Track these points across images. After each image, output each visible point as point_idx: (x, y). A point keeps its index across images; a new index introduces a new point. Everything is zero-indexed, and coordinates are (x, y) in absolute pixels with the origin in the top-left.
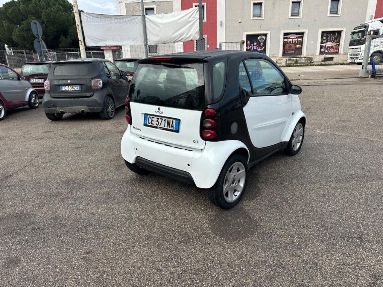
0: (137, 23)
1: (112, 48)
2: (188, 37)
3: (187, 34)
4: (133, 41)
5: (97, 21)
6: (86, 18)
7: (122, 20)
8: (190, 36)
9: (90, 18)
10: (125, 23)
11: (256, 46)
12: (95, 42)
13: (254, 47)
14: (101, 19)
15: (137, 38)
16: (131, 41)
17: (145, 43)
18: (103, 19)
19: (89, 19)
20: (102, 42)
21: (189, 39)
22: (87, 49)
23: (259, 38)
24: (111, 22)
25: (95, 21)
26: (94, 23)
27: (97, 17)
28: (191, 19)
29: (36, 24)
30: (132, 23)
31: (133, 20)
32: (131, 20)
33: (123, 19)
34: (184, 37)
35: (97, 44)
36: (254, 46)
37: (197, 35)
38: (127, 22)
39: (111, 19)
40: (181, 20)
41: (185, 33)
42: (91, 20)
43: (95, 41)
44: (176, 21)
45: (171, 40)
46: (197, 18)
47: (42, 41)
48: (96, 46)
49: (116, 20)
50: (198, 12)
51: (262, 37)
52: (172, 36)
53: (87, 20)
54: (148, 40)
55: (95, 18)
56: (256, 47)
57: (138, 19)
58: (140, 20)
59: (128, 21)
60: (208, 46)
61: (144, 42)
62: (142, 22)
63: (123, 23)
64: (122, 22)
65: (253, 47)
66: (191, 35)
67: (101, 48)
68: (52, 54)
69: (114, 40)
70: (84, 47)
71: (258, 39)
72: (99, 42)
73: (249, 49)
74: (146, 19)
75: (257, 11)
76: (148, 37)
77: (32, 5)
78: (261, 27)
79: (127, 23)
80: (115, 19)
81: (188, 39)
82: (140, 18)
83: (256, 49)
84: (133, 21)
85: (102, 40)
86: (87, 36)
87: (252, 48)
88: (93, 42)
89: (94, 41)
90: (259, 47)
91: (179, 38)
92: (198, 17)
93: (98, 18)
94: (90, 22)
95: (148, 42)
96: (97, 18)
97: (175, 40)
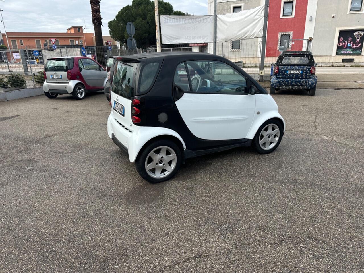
0: (209, 23)
1: (199, 45)
2: (251, 34)
3: (251, 32)
4: (203, 39)
5: (174, 22)
6: (165, 19)
7: (195, 20)
8: (254, 33)
9: (168, 19)
10: (198, 23)
11: (350, 42)
12: (170, 40)
13: (347, 44)
14: (177, 20)
15: (207, 36)
16: (202, 38)
17: (214, 41)
18: (178, 20)
19: (166, 20)
20: (176, 40)
21: (253, 37)
22: (163, 46)
23: (355, 34)
24: (185, 22)
25: (172, 21)
26: (170, 24)
27: (173, 19)
28: (257, 17)
29: (130, 25)
30: (204, 22)
31: (206, 20)
32: (204, 19)
33: (196, 20)
34: (249, 35)
35: (172, 42)
36: (348, 42)
37: (261, 32)
38: (199, 22)
39: (186, 20)
40: (247, 19)
41: (250, 31)
42: (168, 21)
43: (170, 39)
44: (242, 20)
45: (237, 37)
46: (261, 16)
47: (134, 39)
48: (170, 43)
49: (190, 21)
50: (264, 11)
51: (359, 33)
52: (238, 34)
53: (165, 22)
54: (217, 38)
55: (171, 19)
56: (351, 44)
57: (210, 19)
58: (212, 19)
59: (201, 21)
60: (293, 43)
61: (214, 39)
62: (213, 21)
63: (196, 23)
64: (195, 21)
65: (347, 43)
66: (255, 32)
67: (190, 45)
68: (151, 50)
69: (186, 38)
70: (160, 44)
71: (354, 35)
72: (173, 40)
73: (342, 45)
74: (217, 19)
75: (356, 4)
76: (217, 35)
77: (142, 8)
78: (359, 22)
79: (199, 23)
80: (189, 19)
81: (252, 36)
82: (212, 18)
83: (350, 45)
84: (205, 21)
85: (176, 38)
86: (163, 35)
87: (345, 44)
88: (168, 40)
89: (169, 39)
90: (354, 44)
91: (244, 35)
92: (264, 15)
93: (174, 19)
94: (167, 23)
95: (217, 40)
96: (174, 20)
97: (240, 37)
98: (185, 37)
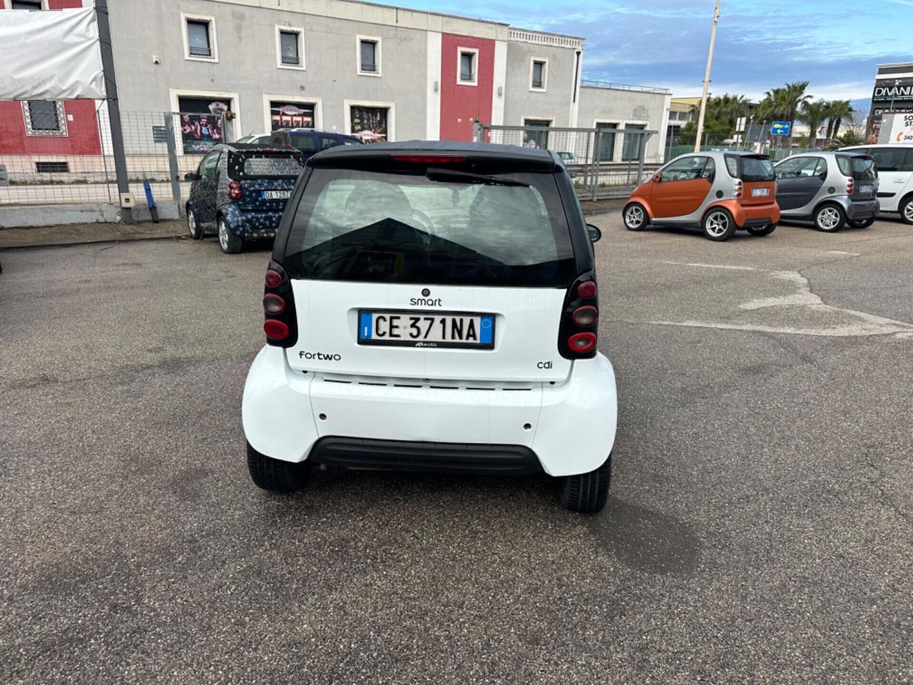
2: (64, 88)
3: (62, 81)
8: (72, 86)
11: (206, 126)
13: (201, 129)
21: (69, 95)
23: (212, 107)
28: (71, 38)
34: (53, 88)
36: (201, 125)
37: (96, 85)
40: (38, 37)
41: (56, 78)
44: (16, 37)
46: (89, 39)
50: (95, 24)
51: (218, 105)
56: (208, 129)
60: (71, 118)
65: (199, 127)
66: (77, 83)
71: (209, 109)
73: (190, 132)
75: (198, 39)
78: (213, 80)
81: (68, 92)
83: (207, 133)
87: (196, 129)
90: (215, 131)
91: (34, 88)
92: (97, 35)
97: (21, 91)
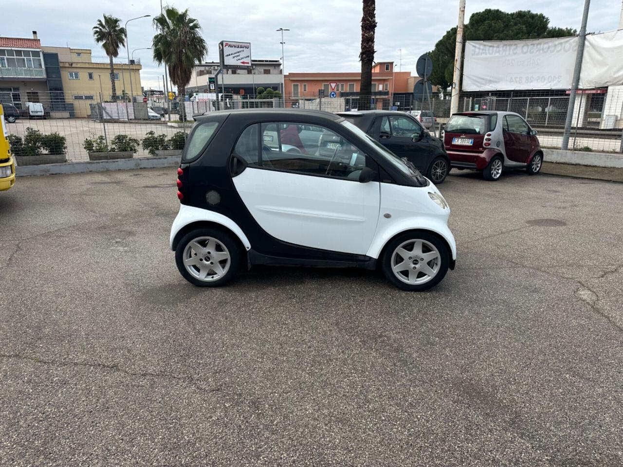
0: (566, 51)
4: (550, 82)
5: (491, 52)
6: (473, 48)
7: (537, 48)
9: (479, 49)
10: (541, 52)
12: (479, 85)
14: (498, 49)
15: (559, 77)
16: (546, 81)
17: (572, 86)
18: (501, 49)
19: (477, 50)
20: (491, 85)
22: (463, 94)
24: (515, 52)
25: (487, 52)
26: (484, 56)
27: (491, 46)
29: (425, 60)
30: (556, 51)
31: (560, 45)
32: (555, 46)
33: (539, 46)
35: (482, 88)
38: (545, 50)
39: (517, 47)
42: (481, 51)
43: (479, 82)
48: (478, 90)
49: (525, 49)
53: (473, 52)
54: (580, 81)
55: (487, 48)
57: (571, 44)
58: (574, 44)
59: (549, 48)
61: (573, 83)
62: (576, 48)
63: (538, 53)
64: (536, 50)
69: (513, 81)
70: (457, 92)
72: (485, 84)
74: (586, 43)
76: (581, 75)
79: (545, 52)
80: (523, 47)
82: (574, 42)
84: (559, 48)
85: (491, 81)
86: (467, 77)
88: (474, 84)
89: (477, 83)
93: (493, 47)
94: (478, 54)
95: (580, 83)
96: (491, 48)
98: (512, 78)
